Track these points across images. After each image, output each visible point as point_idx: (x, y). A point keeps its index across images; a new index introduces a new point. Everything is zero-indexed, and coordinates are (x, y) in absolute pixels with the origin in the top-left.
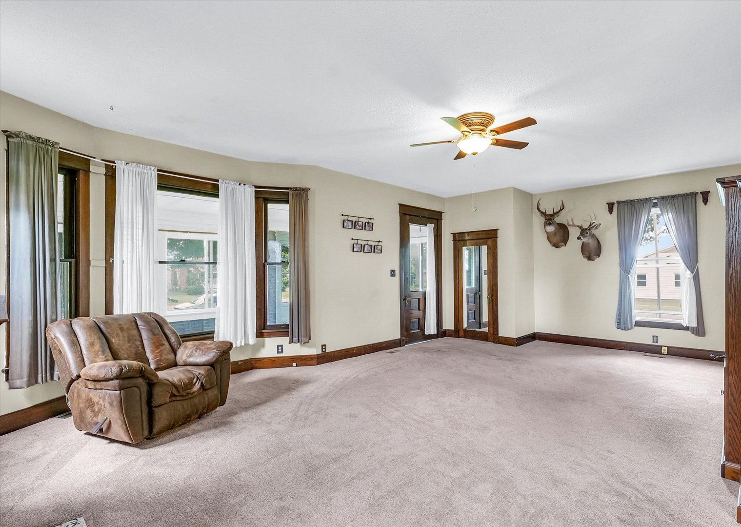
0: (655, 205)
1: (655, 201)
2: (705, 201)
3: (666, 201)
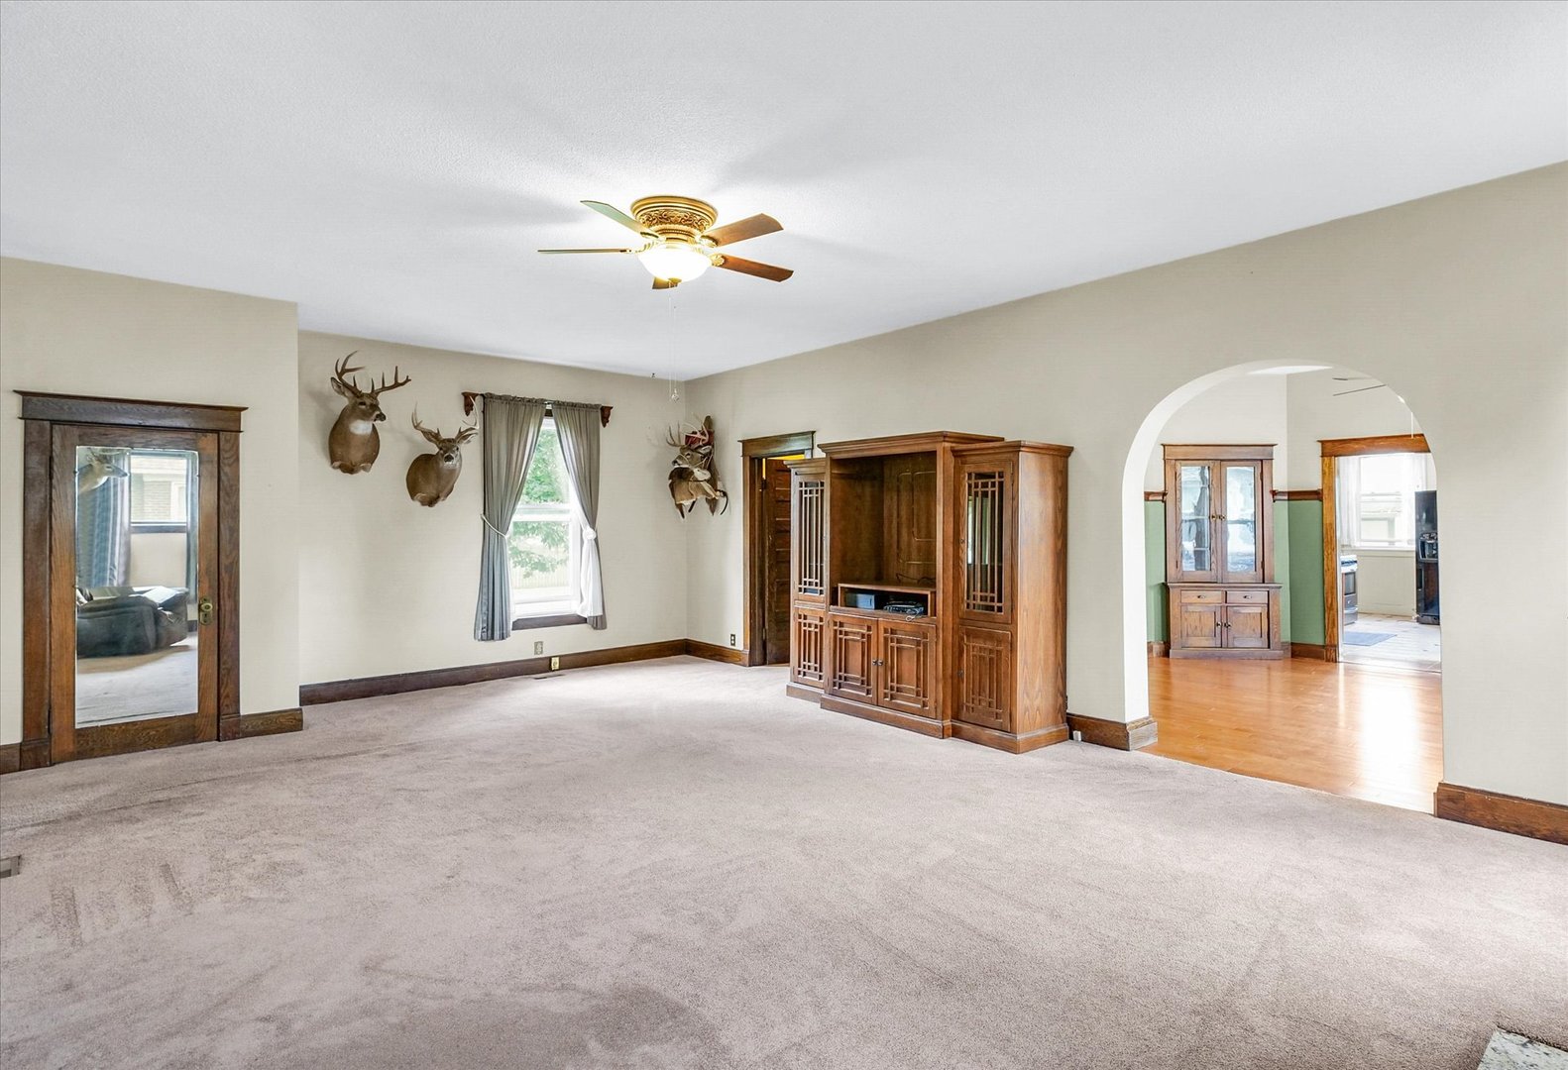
0: (549, 414)
1: (549, 407)
2: (605, 420)
3: (564, 410)
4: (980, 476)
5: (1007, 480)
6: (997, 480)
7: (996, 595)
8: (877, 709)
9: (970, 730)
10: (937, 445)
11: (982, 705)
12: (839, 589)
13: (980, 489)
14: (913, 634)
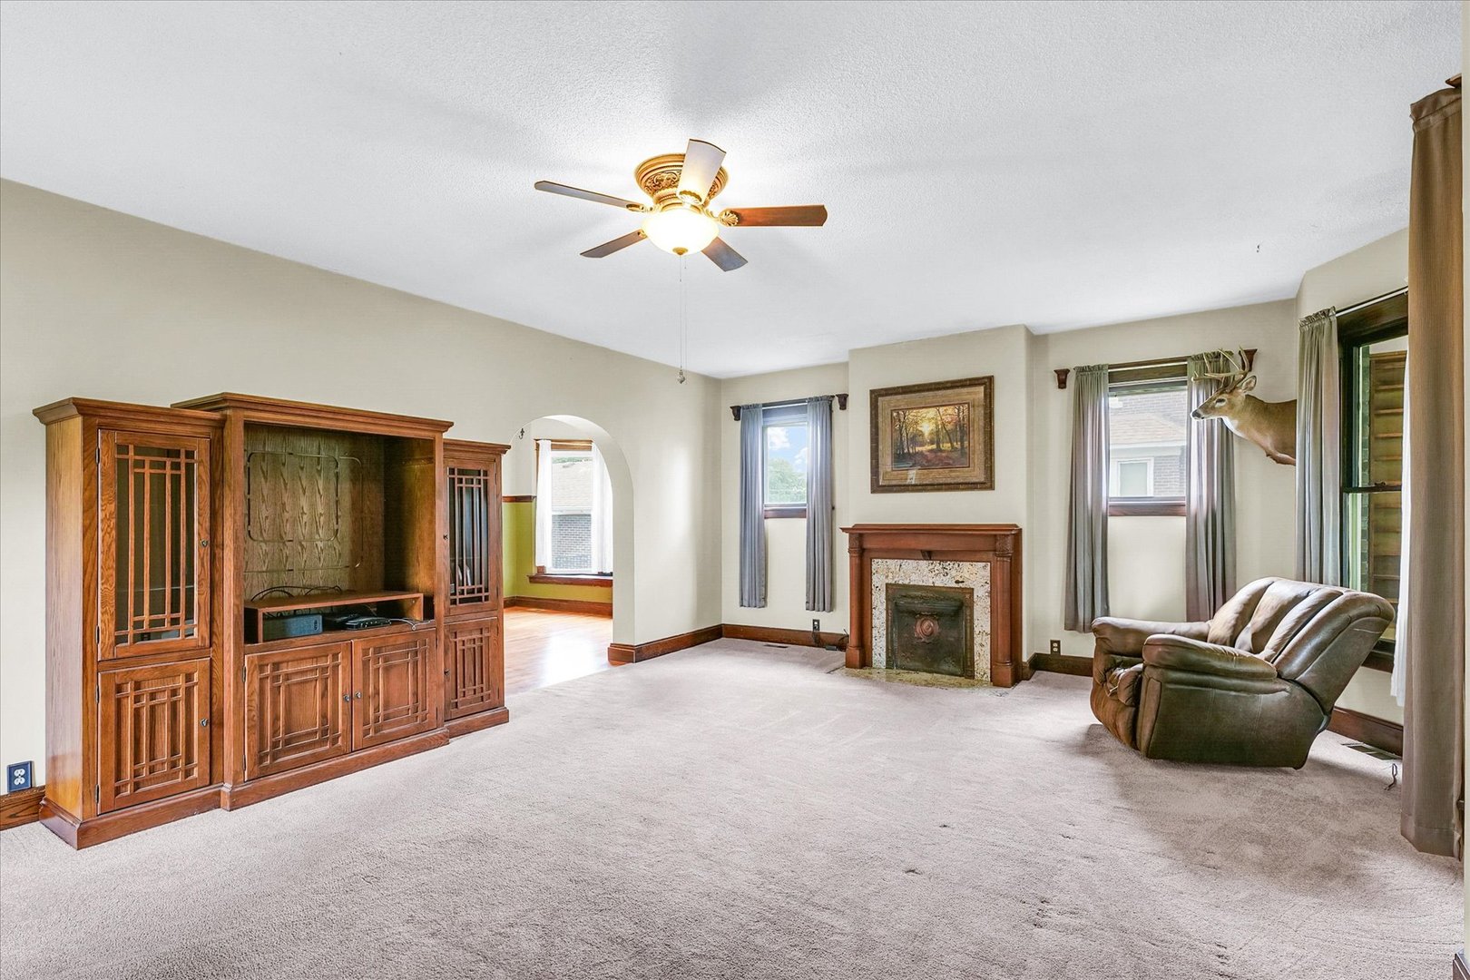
4: (461, 472)
5: (491, 478)
6: (482, 478)
8: (355, 756)
9: (459, 724)
10: (437, 435)
11: (470, 695)
12: (260, 616)
13: (464, 485)
14: (406, 645)
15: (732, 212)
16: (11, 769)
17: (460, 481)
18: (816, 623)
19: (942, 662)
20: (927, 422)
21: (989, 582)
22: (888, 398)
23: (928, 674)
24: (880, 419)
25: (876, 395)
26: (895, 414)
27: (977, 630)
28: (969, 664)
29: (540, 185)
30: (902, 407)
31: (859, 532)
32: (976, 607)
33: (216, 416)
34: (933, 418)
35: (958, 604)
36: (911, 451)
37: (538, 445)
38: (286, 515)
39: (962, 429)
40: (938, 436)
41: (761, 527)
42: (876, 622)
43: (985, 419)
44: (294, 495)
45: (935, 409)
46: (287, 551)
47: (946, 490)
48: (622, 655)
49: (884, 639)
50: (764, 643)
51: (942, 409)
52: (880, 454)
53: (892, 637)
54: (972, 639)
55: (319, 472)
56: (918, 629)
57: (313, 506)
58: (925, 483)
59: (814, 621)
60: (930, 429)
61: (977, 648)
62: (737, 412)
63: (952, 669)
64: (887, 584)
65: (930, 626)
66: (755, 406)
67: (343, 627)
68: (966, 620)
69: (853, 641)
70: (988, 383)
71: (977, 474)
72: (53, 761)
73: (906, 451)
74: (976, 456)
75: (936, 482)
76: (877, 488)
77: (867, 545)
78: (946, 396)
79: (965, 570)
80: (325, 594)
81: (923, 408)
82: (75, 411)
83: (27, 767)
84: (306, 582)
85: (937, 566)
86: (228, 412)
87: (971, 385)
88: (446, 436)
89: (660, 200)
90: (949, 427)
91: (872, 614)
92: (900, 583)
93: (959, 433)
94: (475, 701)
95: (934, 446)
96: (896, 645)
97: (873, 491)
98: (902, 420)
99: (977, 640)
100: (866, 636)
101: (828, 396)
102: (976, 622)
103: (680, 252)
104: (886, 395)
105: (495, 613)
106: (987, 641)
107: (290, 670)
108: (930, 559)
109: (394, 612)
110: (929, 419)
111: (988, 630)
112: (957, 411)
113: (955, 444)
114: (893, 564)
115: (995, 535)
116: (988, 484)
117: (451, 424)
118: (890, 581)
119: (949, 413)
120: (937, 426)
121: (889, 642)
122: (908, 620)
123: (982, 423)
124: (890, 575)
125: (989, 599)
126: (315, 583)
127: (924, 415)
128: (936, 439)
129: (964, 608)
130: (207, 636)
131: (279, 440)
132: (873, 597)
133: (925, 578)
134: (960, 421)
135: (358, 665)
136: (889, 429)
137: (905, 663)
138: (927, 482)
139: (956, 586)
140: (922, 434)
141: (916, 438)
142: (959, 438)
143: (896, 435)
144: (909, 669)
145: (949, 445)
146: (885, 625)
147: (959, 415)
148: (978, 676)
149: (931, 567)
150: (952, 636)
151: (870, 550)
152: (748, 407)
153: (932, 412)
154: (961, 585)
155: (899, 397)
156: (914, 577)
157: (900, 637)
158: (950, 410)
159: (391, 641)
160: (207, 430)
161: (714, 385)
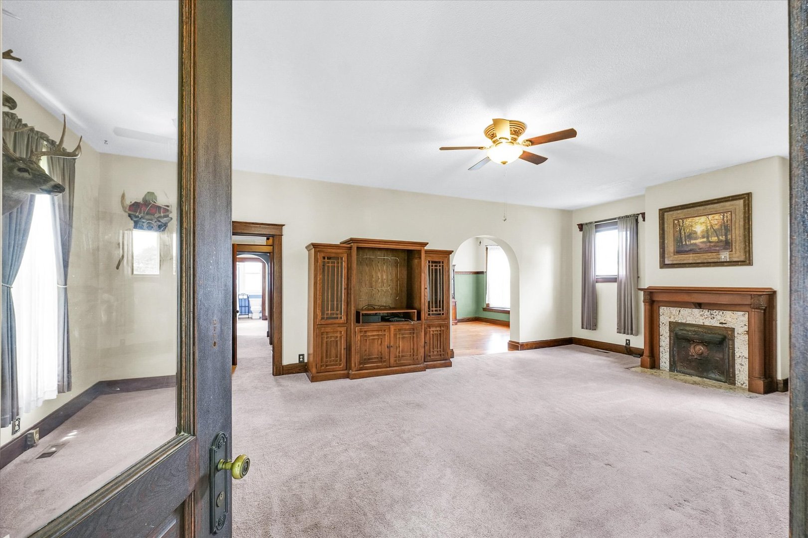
4: (433, 262)
5: (445, 264)
6: (441, 264)
7: (441, 309)
8: (391, 369)
9: (431, 364)
10: (422, 248)
11: (435, 353)
12: (361, 314)
13: (434, 268)
14: (409, 329)
15: (527, 141)
16: (300, 355)
17: (432, 266)
18: (628, 341)
19: (710, 372)
20: (699, 225)
21: (747, 324)
22: (671, 213)
23: (699, 378)
24: (666, 225)
25: (663, 212)
26: (676, 222)
27: (737, 355)
28: (731, 376)
29: (442, 149)
30: (681, 217)
31: (650, 291)
32: (736, 340)
33: (349, 246)
34: (704, 223)
35: (722, 337)
36: (688, 243)
37: (487, 248)
38: (373, 279)
39: (726, 228)
40: (707, 233)
41: (594, 287)
42: (662, 343)
43: (745, 220)
44: (376, 273)
45: (705, 217)
46: (374, 292)
47: (713, 266)
48: (514, 346)
49: (668, 354)
50: (596, 349)
51: (710, 217)
52: (666, 246)
53: (673, 353)
54: (734, 360)
55: (384, 263)
56: (692, 350)
57: (382, 276)
58: (698, 262)
59: (627, 340)
60: (702, 229)
61: (737, 366)
62: (581, 227)
63: (718, 377)
64: (669, 322)
65: (701, 349)
66: (591, 223)
67: (388, 321)
68: (729, 348)
69: (647, 353)
70: (747, 198)
71: (738, 255)
72: (309, 355)
73: (684, 243)
74: (737, 244)
75: (705, 261)
76: (663, 265)
77: (656, 299)
78: (714, 208)
79: (728, 316)
80: (385, 308)
81: (696, 217)
82: (312, 247)
83: (303, 355)
84: (379, 304)
85: (706, 312)
86: (352, 244)
87: (733, 200)
88: (426, 248)
89: (494, 142)
90: (716, 227)
91: (659, 339)
92: (679, 321)
93: (723, 231)
94: (438, 355)
95: (705, 240)
96: (676, 358)
97: (661, 267)
98: (681, 225)
99: (738, 361)
100: (655, 351)
101: (634, 215)
102: (736, 350)
103: (504, 163)
104: (670, 211)
105: (446, 320)
106: (746, 362)
107: (370, 334)
108: (701, 308)
109: (407, 317)
110: (700, 223)
111: (747, 356)
112: (722, 217)
113: (721, 237)
114: (674, 310)
115: (751, 295)
116: (747, 261)
117: (428, 243)
118: (672, 320)
119: (716, 220)
120: (707, 227)
121: (672, 356)
122: (684, 344)
123: (742, 223)
124: (672, 316)
125: (747, 336)
126: (383, 304)
127: (697, 221)
128: (706, 234)
129: (727, 340)
130: (345, 319)
131: (371, 252)
132: (660, 329)
133: (697, 320)
134: (724, 223)
135: (392, 335)
136: (672, 231)
137: (683, 369)
138: (699, 261)
139: (721, 325)
140: (696, 233)
141: (691, 235)
142: (724, 233)
143: (677, 234)
144: (685, 373)
145: (716, 238)
146: (668, 346)
147: (723, 219)
148: (738, 384)
149: (701, 313)
150: (718, 356)
151: (658, 302)
152: (587, 224)
153: (703, 219)
154: (724, 325)
155: (679, 211)
156: (689, 318)
157: (679, 353)
158: (717, 217)
159: (404, 327)
160: (347, 250)
161: (566, 214)
